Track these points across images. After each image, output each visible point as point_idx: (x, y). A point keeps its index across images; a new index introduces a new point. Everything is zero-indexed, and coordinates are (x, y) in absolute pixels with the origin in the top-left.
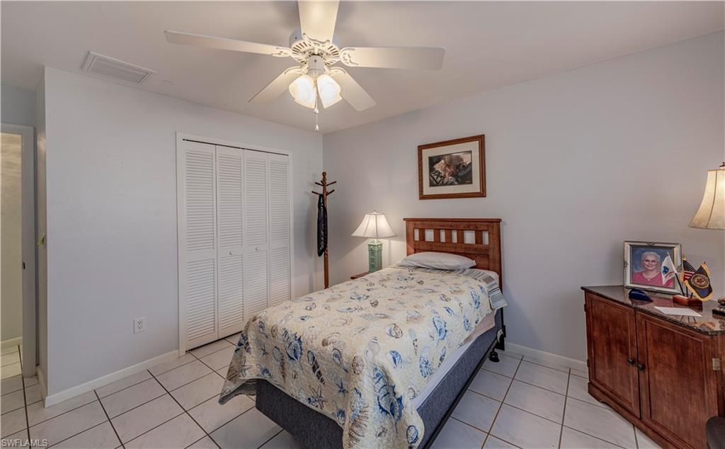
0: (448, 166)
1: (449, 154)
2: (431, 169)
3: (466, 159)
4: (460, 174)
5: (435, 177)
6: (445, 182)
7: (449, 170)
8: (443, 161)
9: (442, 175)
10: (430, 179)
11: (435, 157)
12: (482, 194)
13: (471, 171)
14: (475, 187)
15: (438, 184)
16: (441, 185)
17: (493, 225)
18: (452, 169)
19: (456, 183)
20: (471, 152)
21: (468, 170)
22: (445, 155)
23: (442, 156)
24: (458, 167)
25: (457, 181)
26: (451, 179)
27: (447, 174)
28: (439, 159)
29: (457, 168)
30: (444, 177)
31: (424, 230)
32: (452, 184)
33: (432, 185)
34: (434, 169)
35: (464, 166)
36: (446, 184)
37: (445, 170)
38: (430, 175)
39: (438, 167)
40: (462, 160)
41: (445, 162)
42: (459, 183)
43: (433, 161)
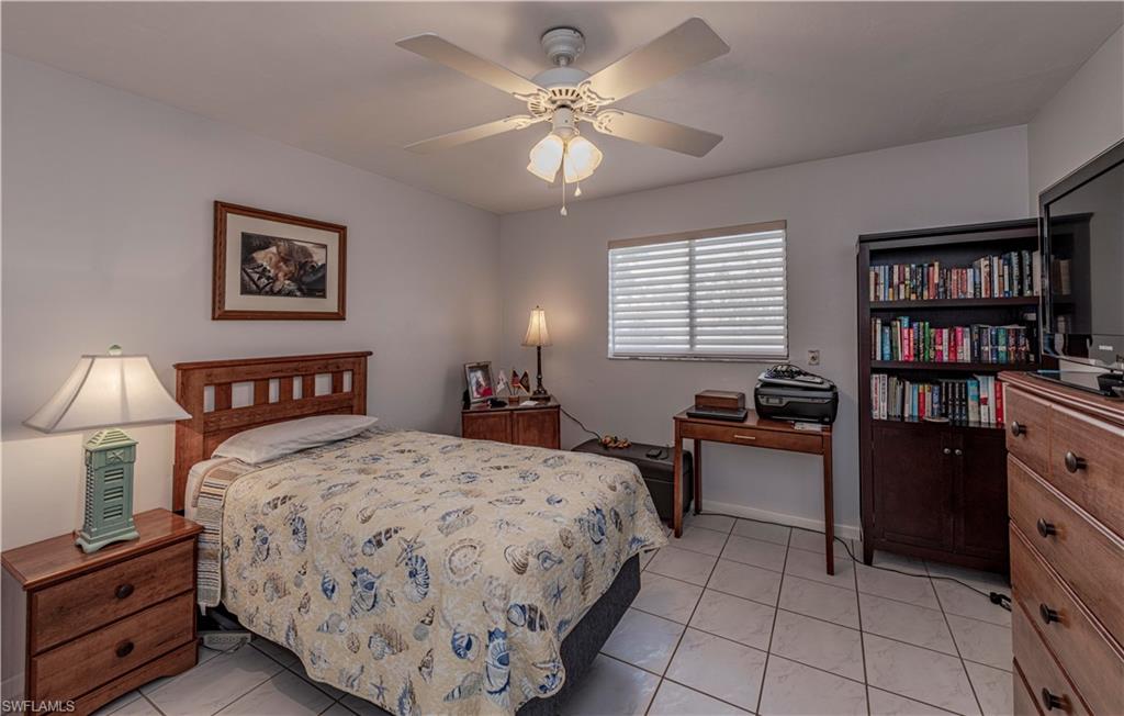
0: (286, 261)
1: (288, 240)
2: (247, 259)
3: (318, 257)
4: (307, 279)
5: (256, 276)
6: (276, 289)
7: (284, 267)
8: (274, 249)
9: (271, 275)
10: (242, 280)
11: (259, 237)
12: (339, 316)
13: (324, 278)
14: (330, 304)
15: (260, 291)
16: (267, 293)
17: (357, 362)
18: (292, 268)
19: (298, 294)
20: (325, 247)
21: (320, 275)
22: (280, 239)
23: (274, 238)
24: (302, 266)
25: (300, 289)
26: (289, 285)
27: (280, 275)
28: (266, 243)
29: (301, 268)
30: (275, 279)
31: (229, 385)
32: (290, 294)
33: (245, 290)
34: (253, 260)
35: (313, 266)
36: (279, 293)
37: (277, 267)
38: (243, 270)
39: (264, 258)
40: (311, 256)
41: (279, 253)
42: (304, 295)
43: (251, 245)
